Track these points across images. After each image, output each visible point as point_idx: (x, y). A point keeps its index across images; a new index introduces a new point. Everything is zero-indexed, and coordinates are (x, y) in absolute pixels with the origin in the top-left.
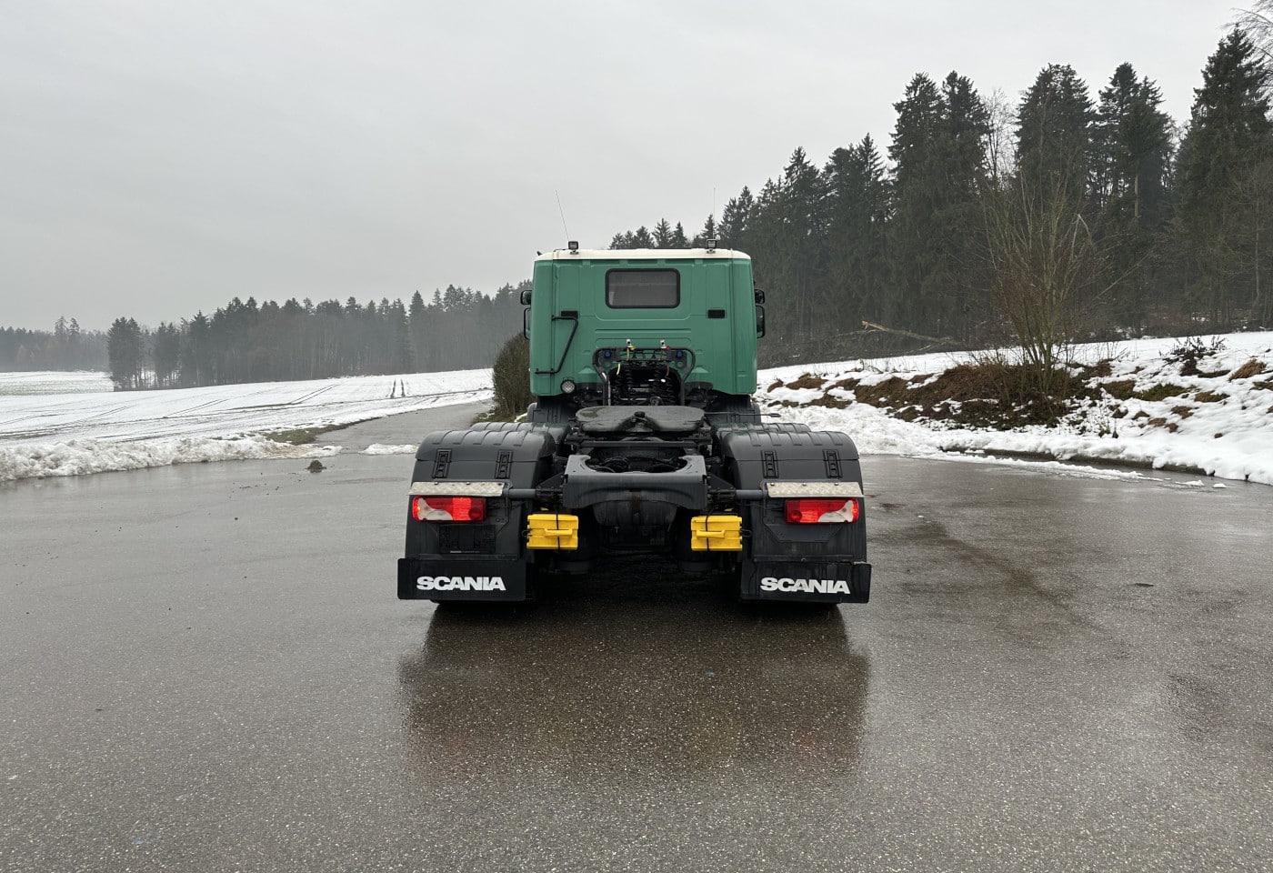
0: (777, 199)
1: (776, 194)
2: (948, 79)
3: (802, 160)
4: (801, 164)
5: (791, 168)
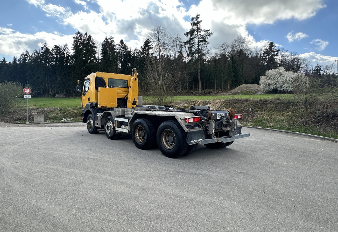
0: (38, 55)
1: (38, 53)
2: (85, 34)
3: (46, 46)
4: (46, 47)
5: (43, 47)
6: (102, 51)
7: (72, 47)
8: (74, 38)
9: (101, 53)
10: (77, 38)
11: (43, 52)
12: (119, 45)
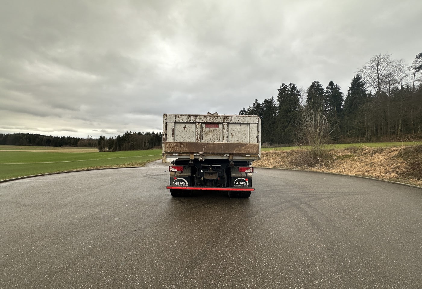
0: (251, 110)
2: (290, 84)
3: (257, 102)
6: (307, 98)
7: (277, 99)
8: (279, 90)
9: (307, 99)
10: (281, 89)
11: (255, 107)
12: (327, 88)
